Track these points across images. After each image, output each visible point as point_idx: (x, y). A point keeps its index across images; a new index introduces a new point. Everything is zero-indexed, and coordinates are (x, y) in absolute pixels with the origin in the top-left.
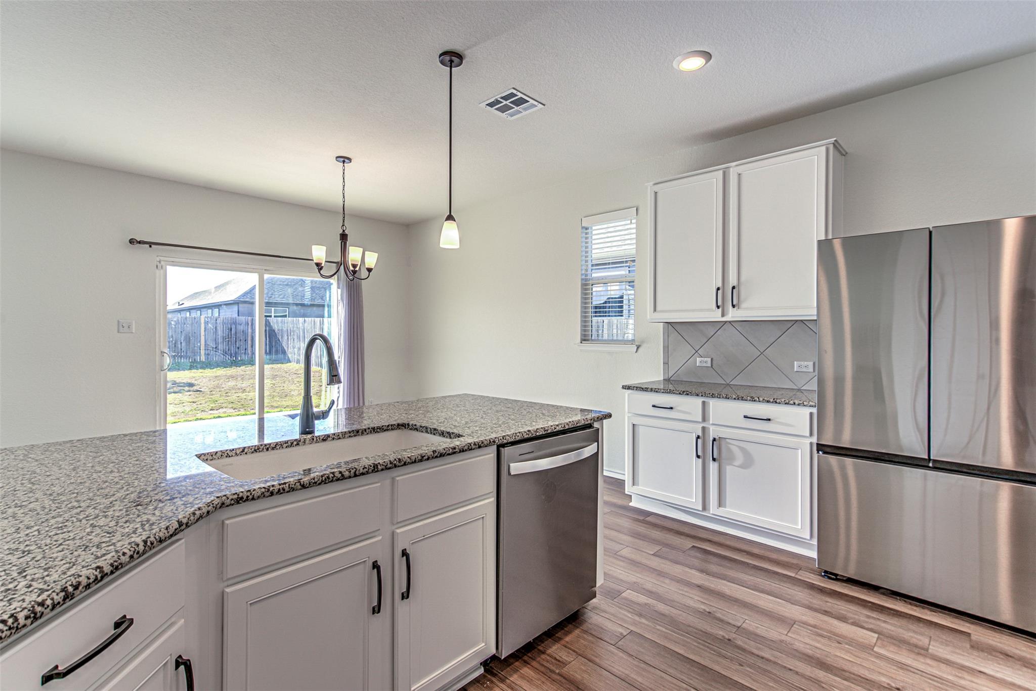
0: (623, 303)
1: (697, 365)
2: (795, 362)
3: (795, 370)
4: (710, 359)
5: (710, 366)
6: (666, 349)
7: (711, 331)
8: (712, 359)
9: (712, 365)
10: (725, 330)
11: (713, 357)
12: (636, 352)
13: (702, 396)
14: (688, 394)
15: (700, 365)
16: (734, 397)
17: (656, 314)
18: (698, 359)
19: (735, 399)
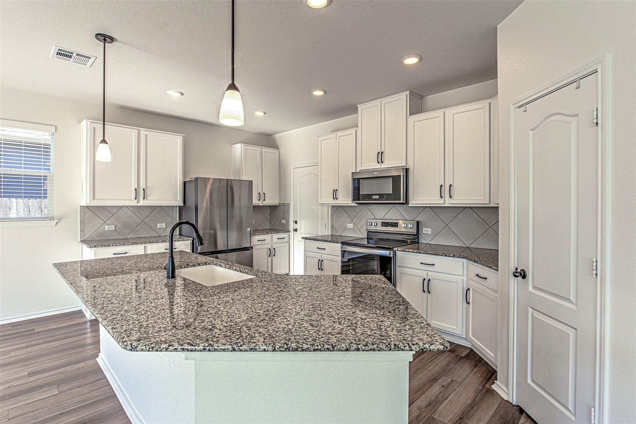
0: (47, 191)
1: (106, 230)
2: (158, 224)
3: (158, 227)
4: (114, 226)
5: (114, 229)
6: (82, 222)
7: (114, 211)
8: (115, 226)
9: (115, 229)
10: (123, 210)
11: (116, 224)
12: (56, 225)
13: (144, 243)
14: (136, 244)
15: (108, 230)
16: (161, 241)
17: (94, 201)
18: (106, 226)
19: (161, 242)
